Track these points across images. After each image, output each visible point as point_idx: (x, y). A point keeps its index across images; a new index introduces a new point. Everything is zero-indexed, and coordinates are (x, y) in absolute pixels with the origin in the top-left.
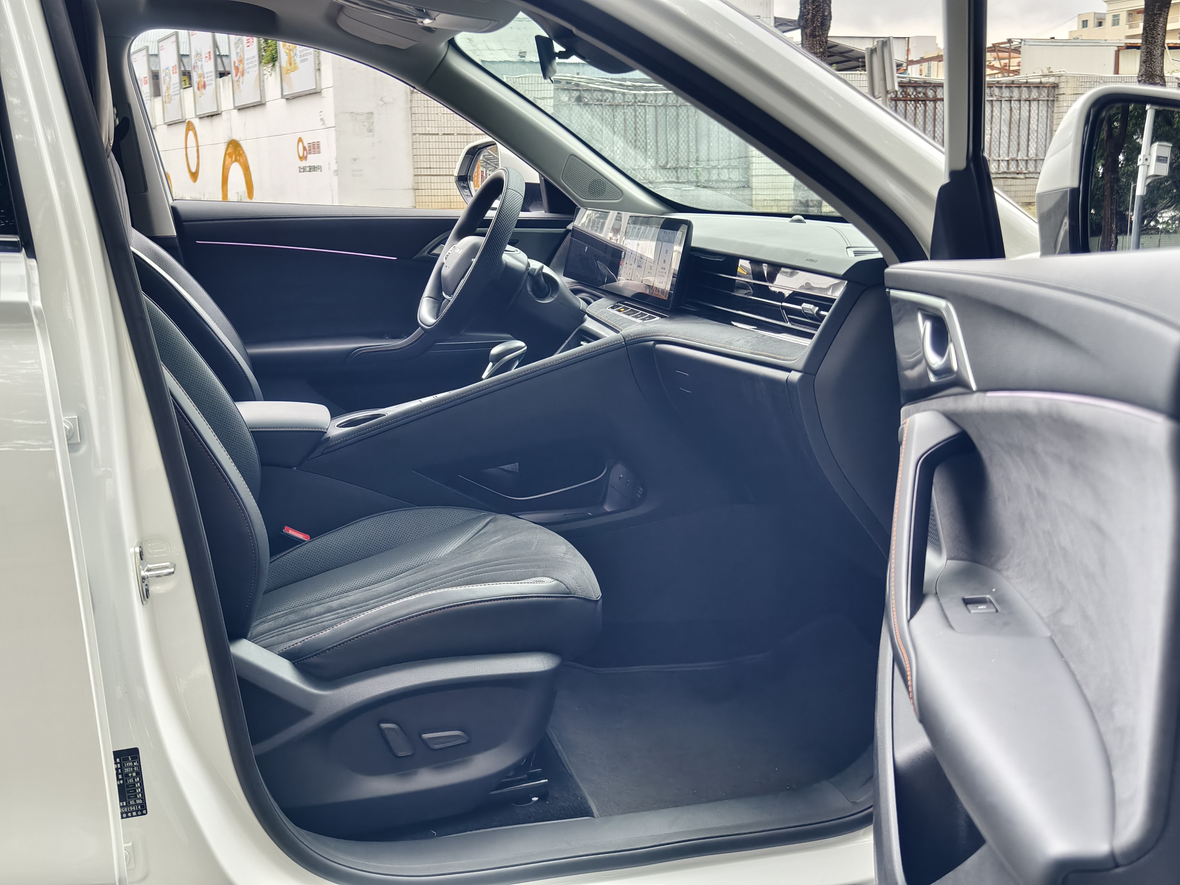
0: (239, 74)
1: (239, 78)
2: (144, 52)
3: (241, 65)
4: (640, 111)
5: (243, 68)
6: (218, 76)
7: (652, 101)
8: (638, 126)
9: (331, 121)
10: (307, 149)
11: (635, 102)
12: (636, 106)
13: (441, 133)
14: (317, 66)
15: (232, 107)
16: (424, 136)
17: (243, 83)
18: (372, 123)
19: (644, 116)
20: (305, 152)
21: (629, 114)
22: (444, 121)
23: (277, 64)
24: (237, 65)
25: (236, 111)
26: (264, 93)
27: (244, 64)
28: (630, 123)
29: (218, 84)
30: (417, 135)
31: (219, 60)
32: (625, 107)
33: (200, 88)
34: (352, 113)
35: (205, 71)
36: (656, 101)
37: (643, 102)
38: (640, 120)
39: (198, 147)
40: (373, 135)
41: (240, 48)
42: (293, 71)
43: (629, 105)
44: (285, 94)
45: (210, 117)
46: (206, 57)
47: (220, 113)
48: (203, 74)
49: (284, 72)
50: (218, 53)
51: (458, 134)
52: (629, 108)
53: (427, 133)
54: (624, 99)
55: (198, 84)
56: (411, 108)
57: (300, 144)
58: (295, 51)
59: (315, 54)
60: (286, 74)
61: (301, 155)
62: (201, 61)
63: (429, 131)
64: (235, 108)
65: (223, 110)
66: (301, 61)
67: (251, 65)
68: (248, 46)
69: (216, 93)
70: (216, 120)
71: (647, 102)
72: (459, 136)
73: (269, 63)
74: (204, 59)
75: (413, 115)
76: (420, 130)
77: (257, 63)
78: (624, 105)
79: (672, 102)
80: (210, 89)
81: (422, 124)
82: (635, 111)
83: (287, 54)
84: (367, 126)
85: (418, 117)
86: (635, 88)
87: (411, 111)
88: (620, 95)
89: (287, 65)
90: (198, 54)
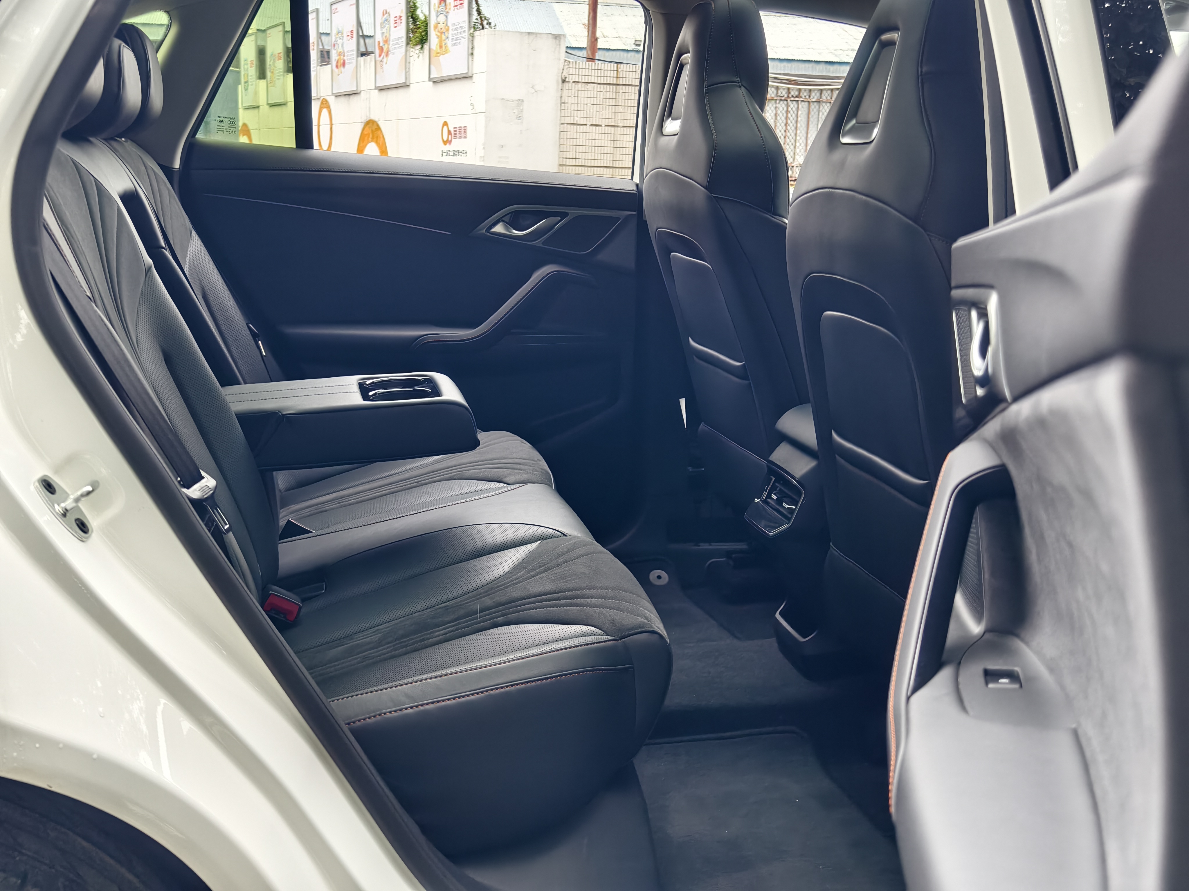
0: (383, 54)
1: (383, 58)
2: (280, 28)
3: (386, 46)
4: (792, 106)
5: (388, 48)
6: (360, 55)
7: (805, 96)
8: (789, 122)
9: (481, 107)
10: (453, 133)
11: (788, 97)
12: (789, 101)
13: (589, 124)
14: (470, 50)
15: (374, 87)
16: (572, 126)
17: (386, 63)
18: (522, 110)
19: (796, 112)
20: (450, 137)
21: (781, 109)
22: (593, 112)
23: (426, 46)
24: (381, 45)
25: (377, 91)
26: (409, 75)
27: (389, 45)
28: (781, 119)
29: (359, 63)
30: (566, 125)
31: (362, 41)
32: (778, 102)
33: (339, 67)
34: (503, 99)
35: (346, 50)
36: (810, 96)
37: (797, 97)
38: (792, 116)
39: (331, 125)
40: (522, 123)
41: (386, 28)
42: (443, 55)
43: (781, 100)
44: (432, 76)
45: (347, 96)
46: (348, 36)
47: (359, 92)
48: (344, 53)
49: (433, 54)
50: (361, 34)
51: (606, 125)
52: (782, 102)
53: (575, 123)
54: (777, 93)
55: (337, 62)
56: (561, 97)
57: (445, 127)
58: (447, 35)
59: (469, 38)
60: (436, 56)
61: (445, 139)
62: (342, 39)
63: (577, 121)
64: (376, 88)
65: (362, 90)
66: (454, 45)
67: (397, 46)
68: (395, 27)
69: (357, 72)
70: (354, 99)
71: (801, 97)
72: (607, 128)
73: (417, 45)
74: (345, 38)
75: (563, 105)
76: (568, 120)
77: (404, 44)
78: (776, 100)
79: (826, 98)
80: (350, 67)
81: (571, 114)
82: (788, 106)
83: (438, 37)
84: (516, 113)
85: (568, 107)
86: (790, 82)
87: (561, 100)
88: (773, 89)
89: (436, 48)
90: (339, 32)
